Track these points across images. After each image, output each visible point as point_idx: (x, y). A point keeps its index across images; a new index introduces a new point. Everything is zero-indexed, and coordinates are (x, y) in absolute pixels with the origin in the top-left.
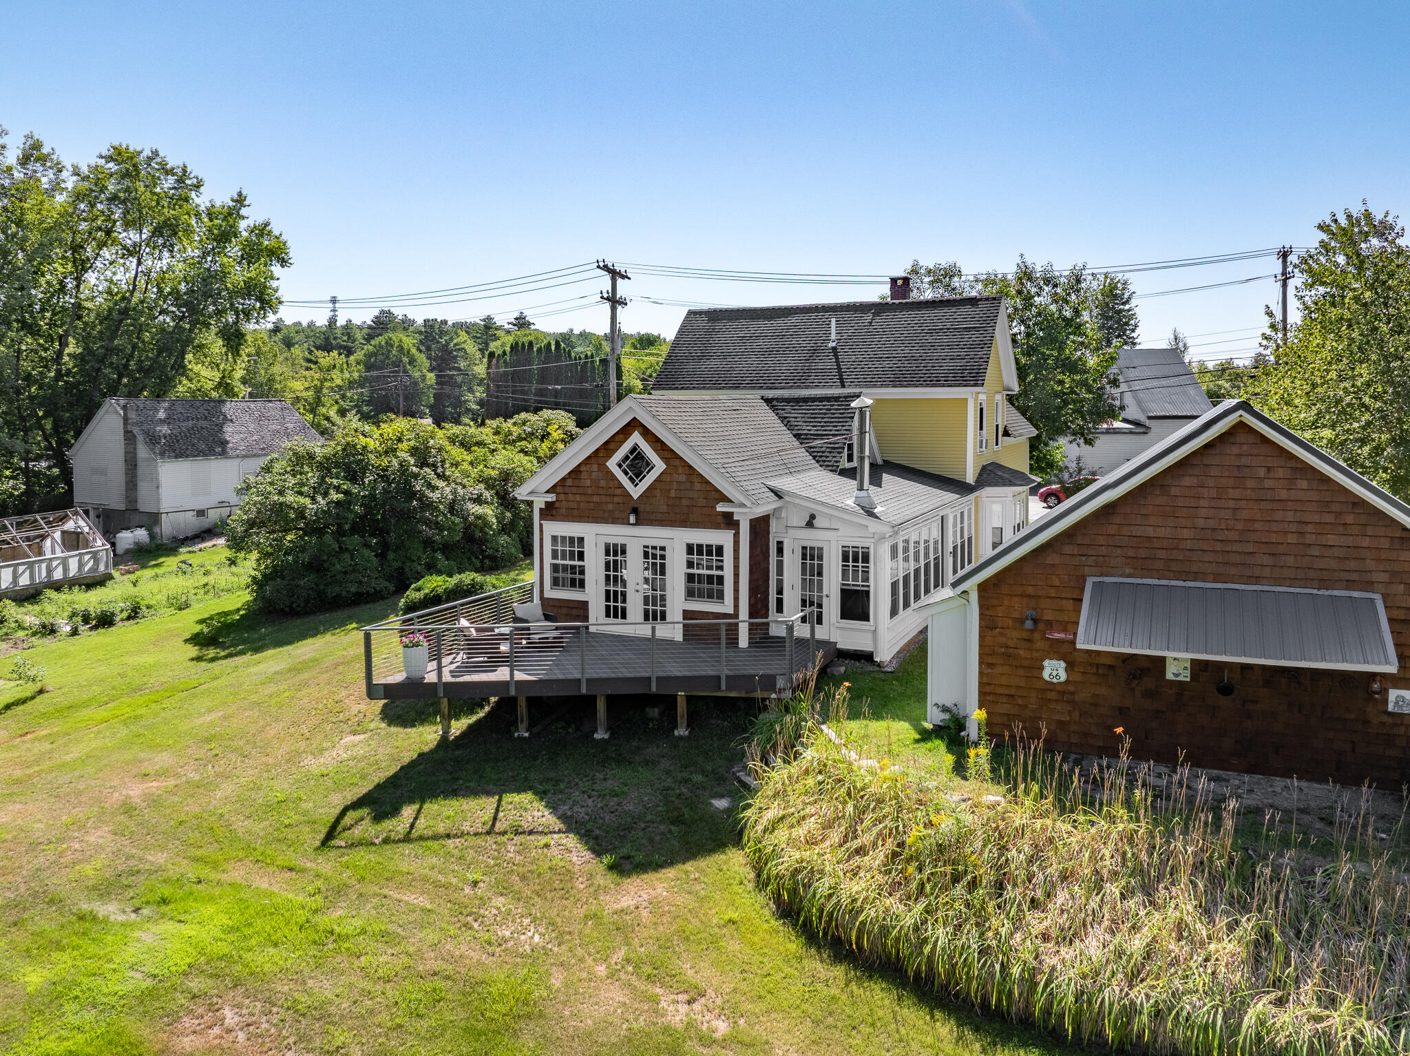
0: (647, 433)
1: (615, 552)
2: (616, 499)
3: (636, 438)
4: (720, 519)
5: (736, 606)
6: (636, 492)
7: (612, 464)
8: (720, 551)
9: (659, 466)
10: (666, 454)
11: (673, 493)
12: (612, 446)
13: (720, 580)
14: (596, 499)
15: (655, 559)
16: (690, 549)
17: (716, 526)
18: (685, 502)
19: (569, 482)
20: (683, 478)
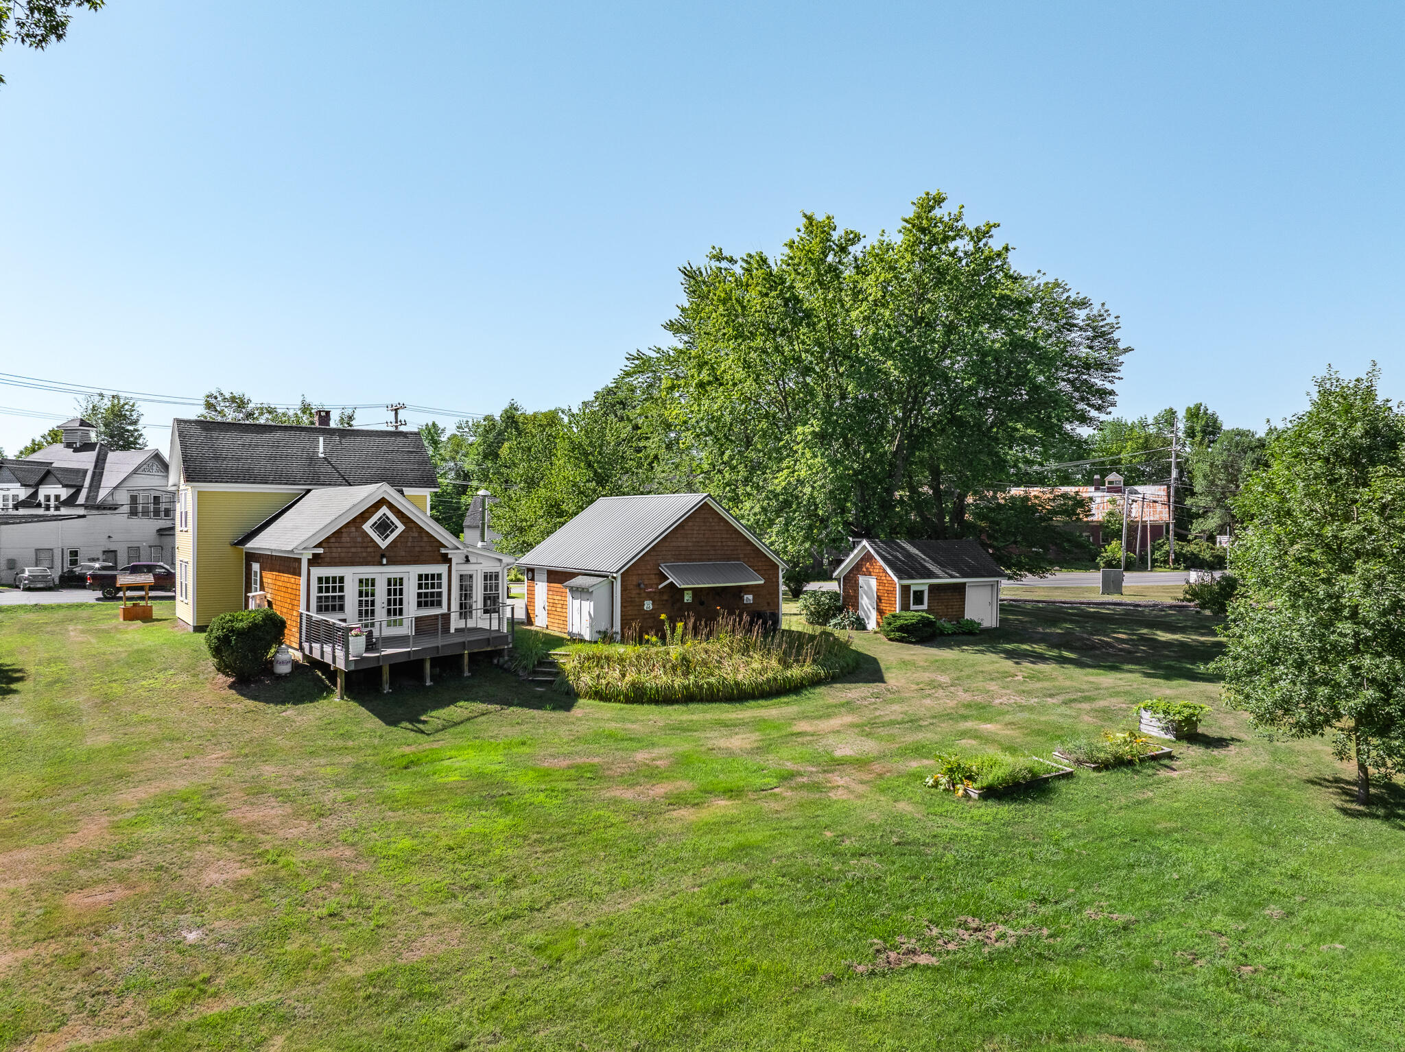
0: (391, 507)
1: (367, 586)
2: (369, 550)
3: (384, 510)
4: (440, 558)
5: (449, 609)
6: (383, 544)
7: (367, 527)
8: (439, 576)
9: (401, 527)
10: (405, 520)
11: (409, 544)
12: (367, 515)
13: (440, 594)
14: (353, 550)
15: (395, 587)
16: (420, 577)
17: (438, 563)
18: (417, 549)
19: (333, 540)
20: (416, 535)
